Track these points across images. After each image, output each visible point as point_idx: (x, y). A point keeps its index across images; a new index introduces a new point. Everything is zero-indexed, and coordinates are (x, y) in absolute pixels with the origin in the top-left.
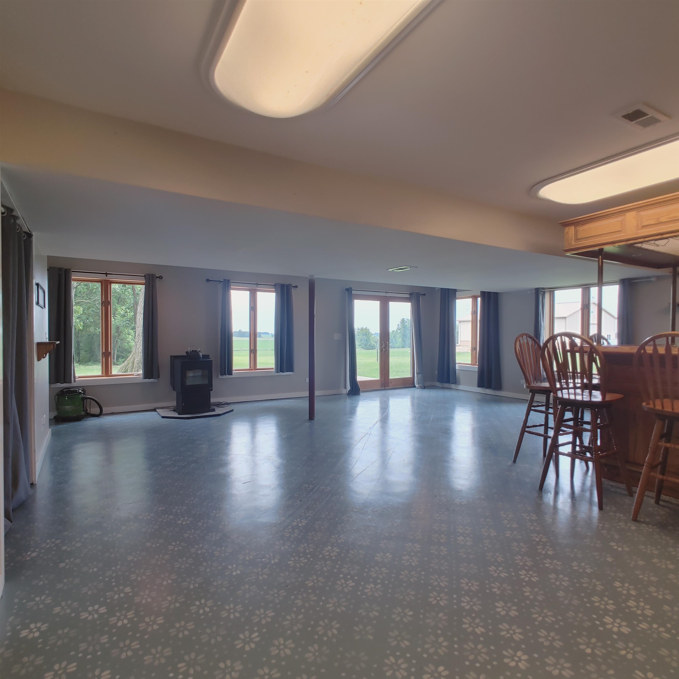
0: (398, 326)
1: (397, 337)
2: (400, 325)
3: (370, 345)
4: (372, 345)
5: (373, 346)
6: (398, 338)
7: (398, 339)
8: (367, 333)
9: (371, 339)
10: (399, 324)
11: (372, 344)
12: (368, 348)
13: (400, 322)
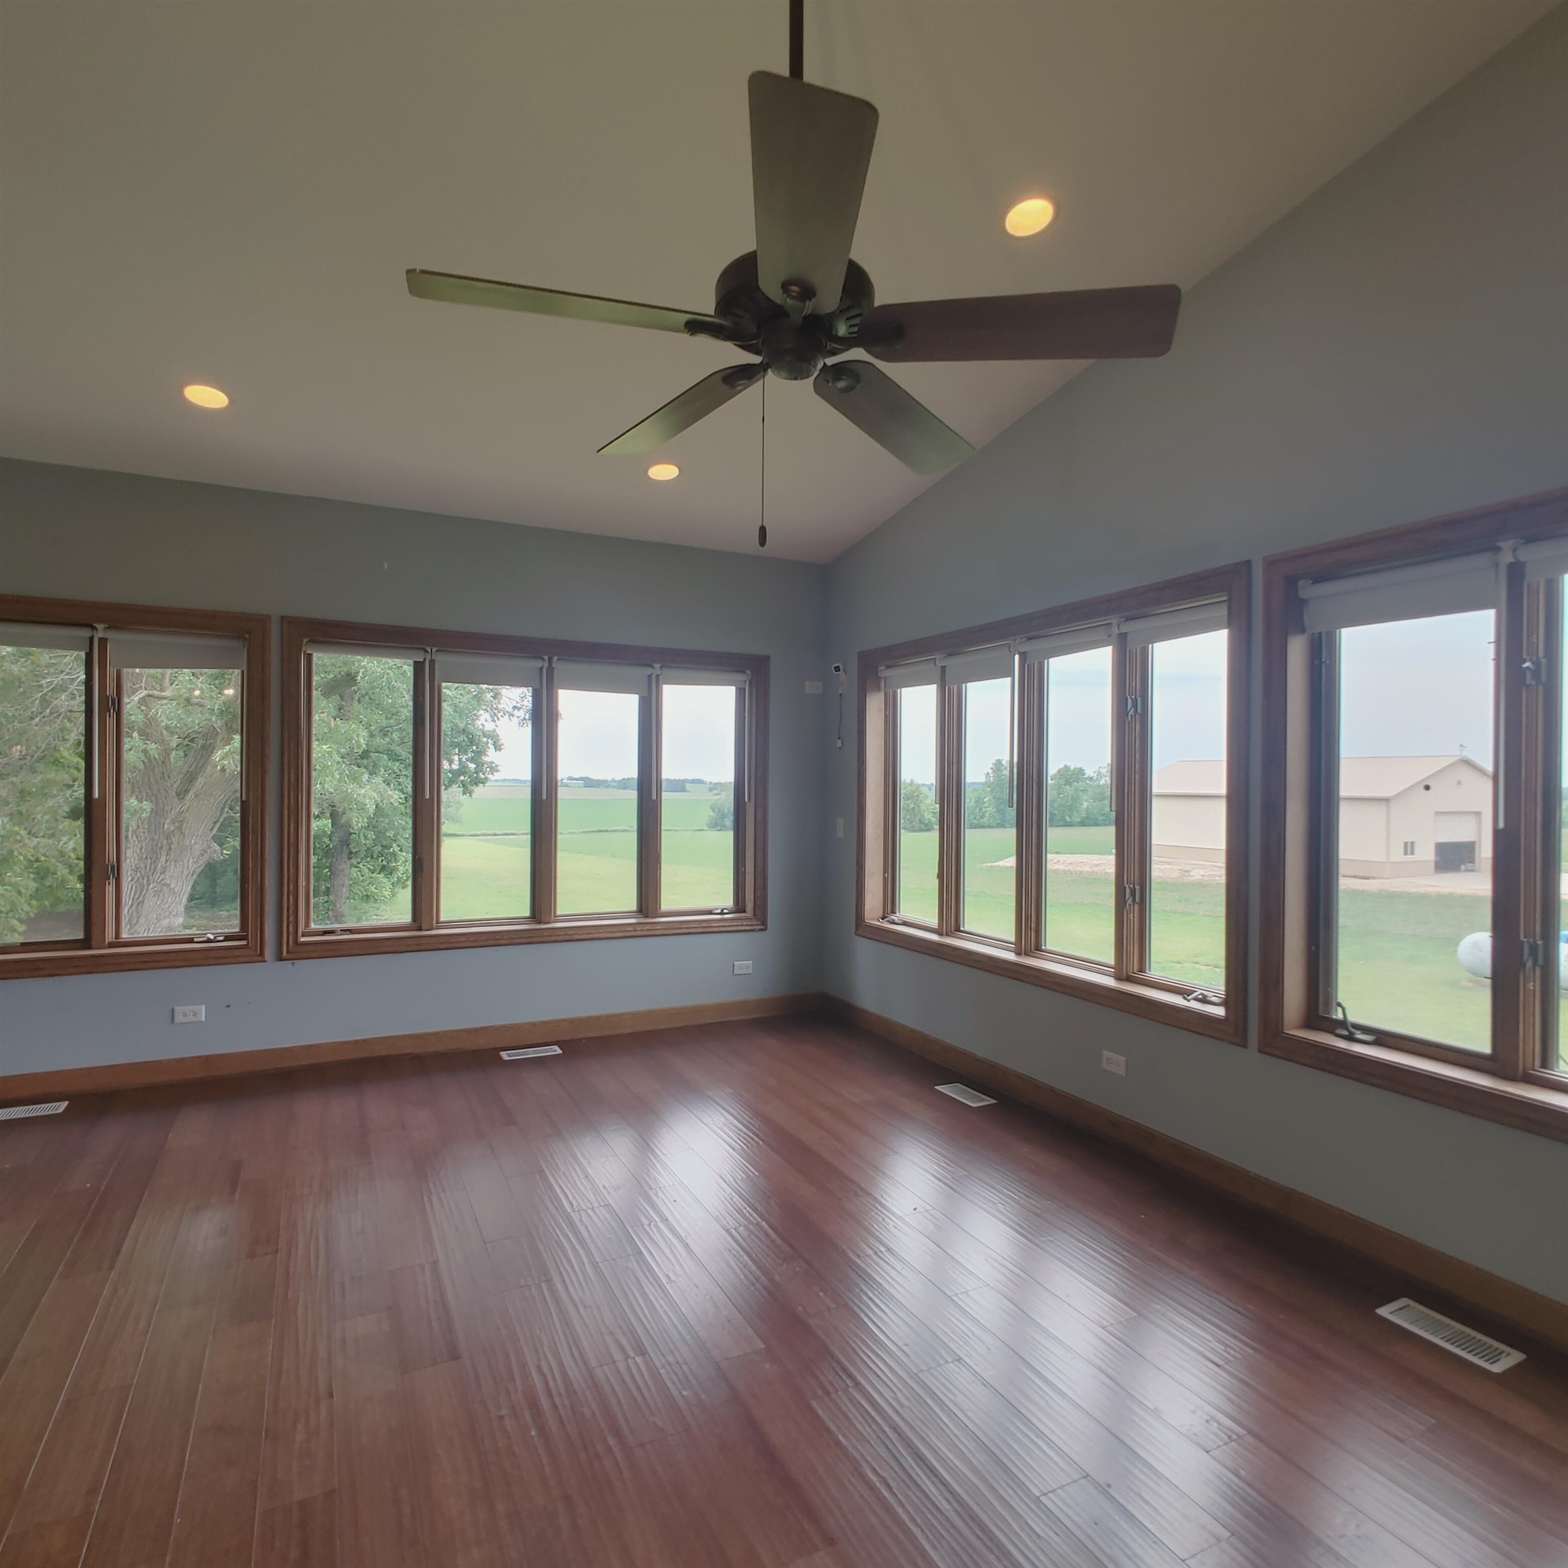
0: (987, 778)
1: (984, 803)
2: (991, 775)
3: (921, 822)
4: (927, 822)
5: (928, 824)
6: (986, 805)
7: (985, 807)
8: (915, 794)
9: (923, 807)
10: (988, 773)
11: (926, 818)
12: (917, 828)
13: (992, 768)
